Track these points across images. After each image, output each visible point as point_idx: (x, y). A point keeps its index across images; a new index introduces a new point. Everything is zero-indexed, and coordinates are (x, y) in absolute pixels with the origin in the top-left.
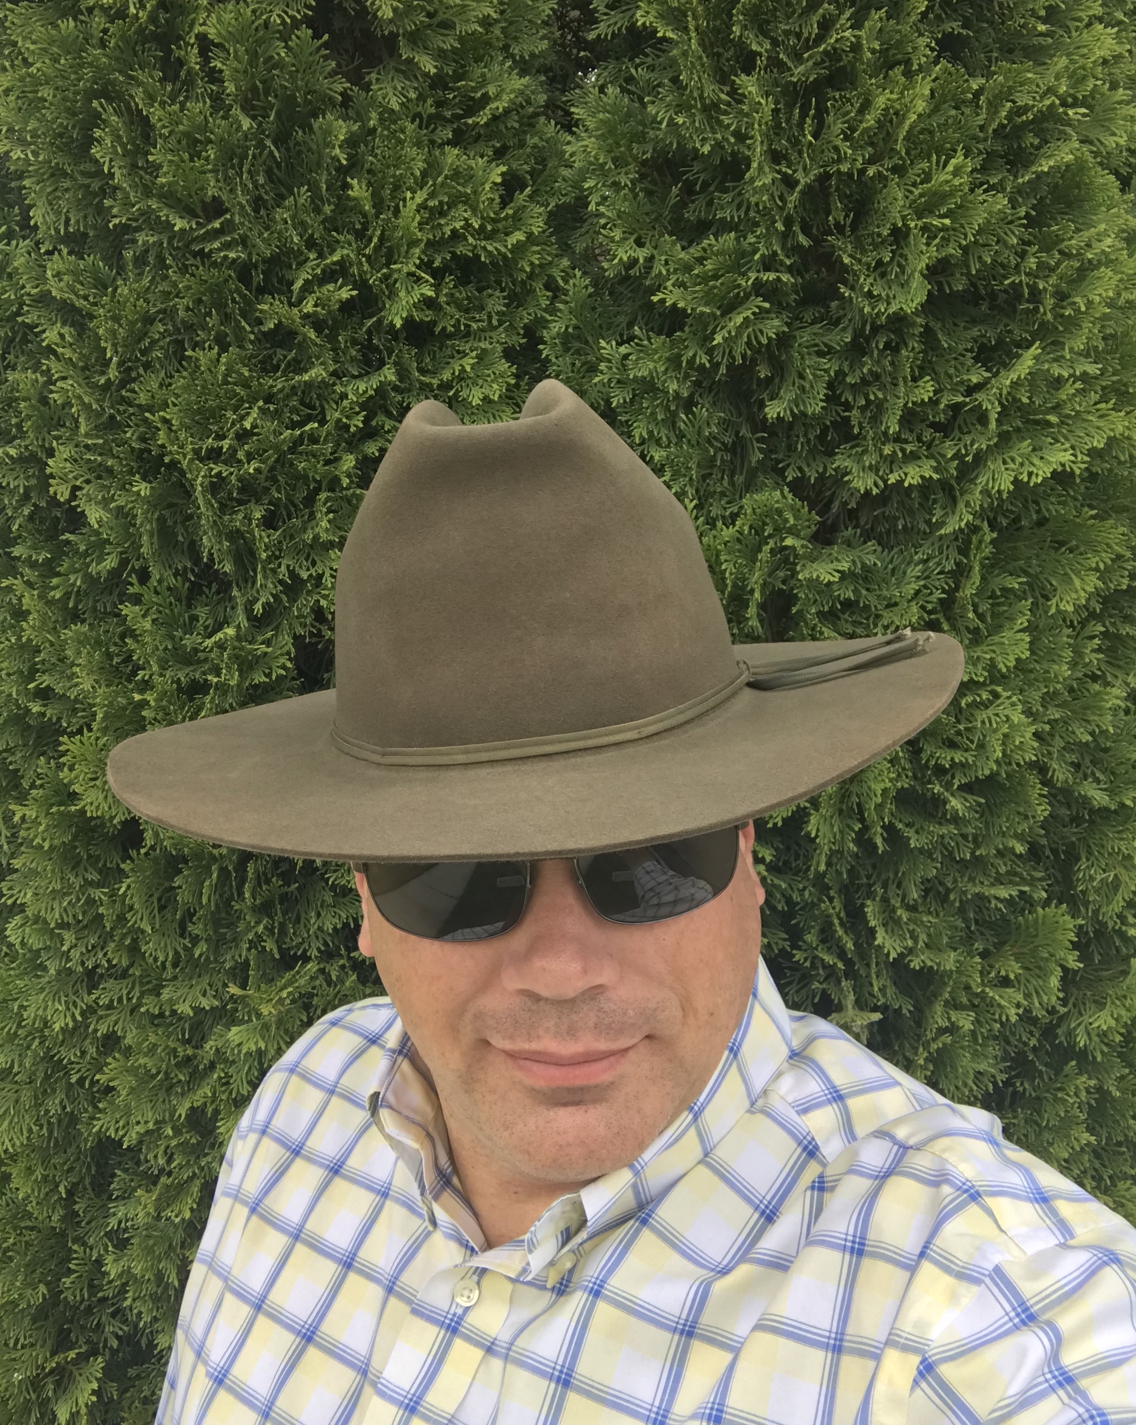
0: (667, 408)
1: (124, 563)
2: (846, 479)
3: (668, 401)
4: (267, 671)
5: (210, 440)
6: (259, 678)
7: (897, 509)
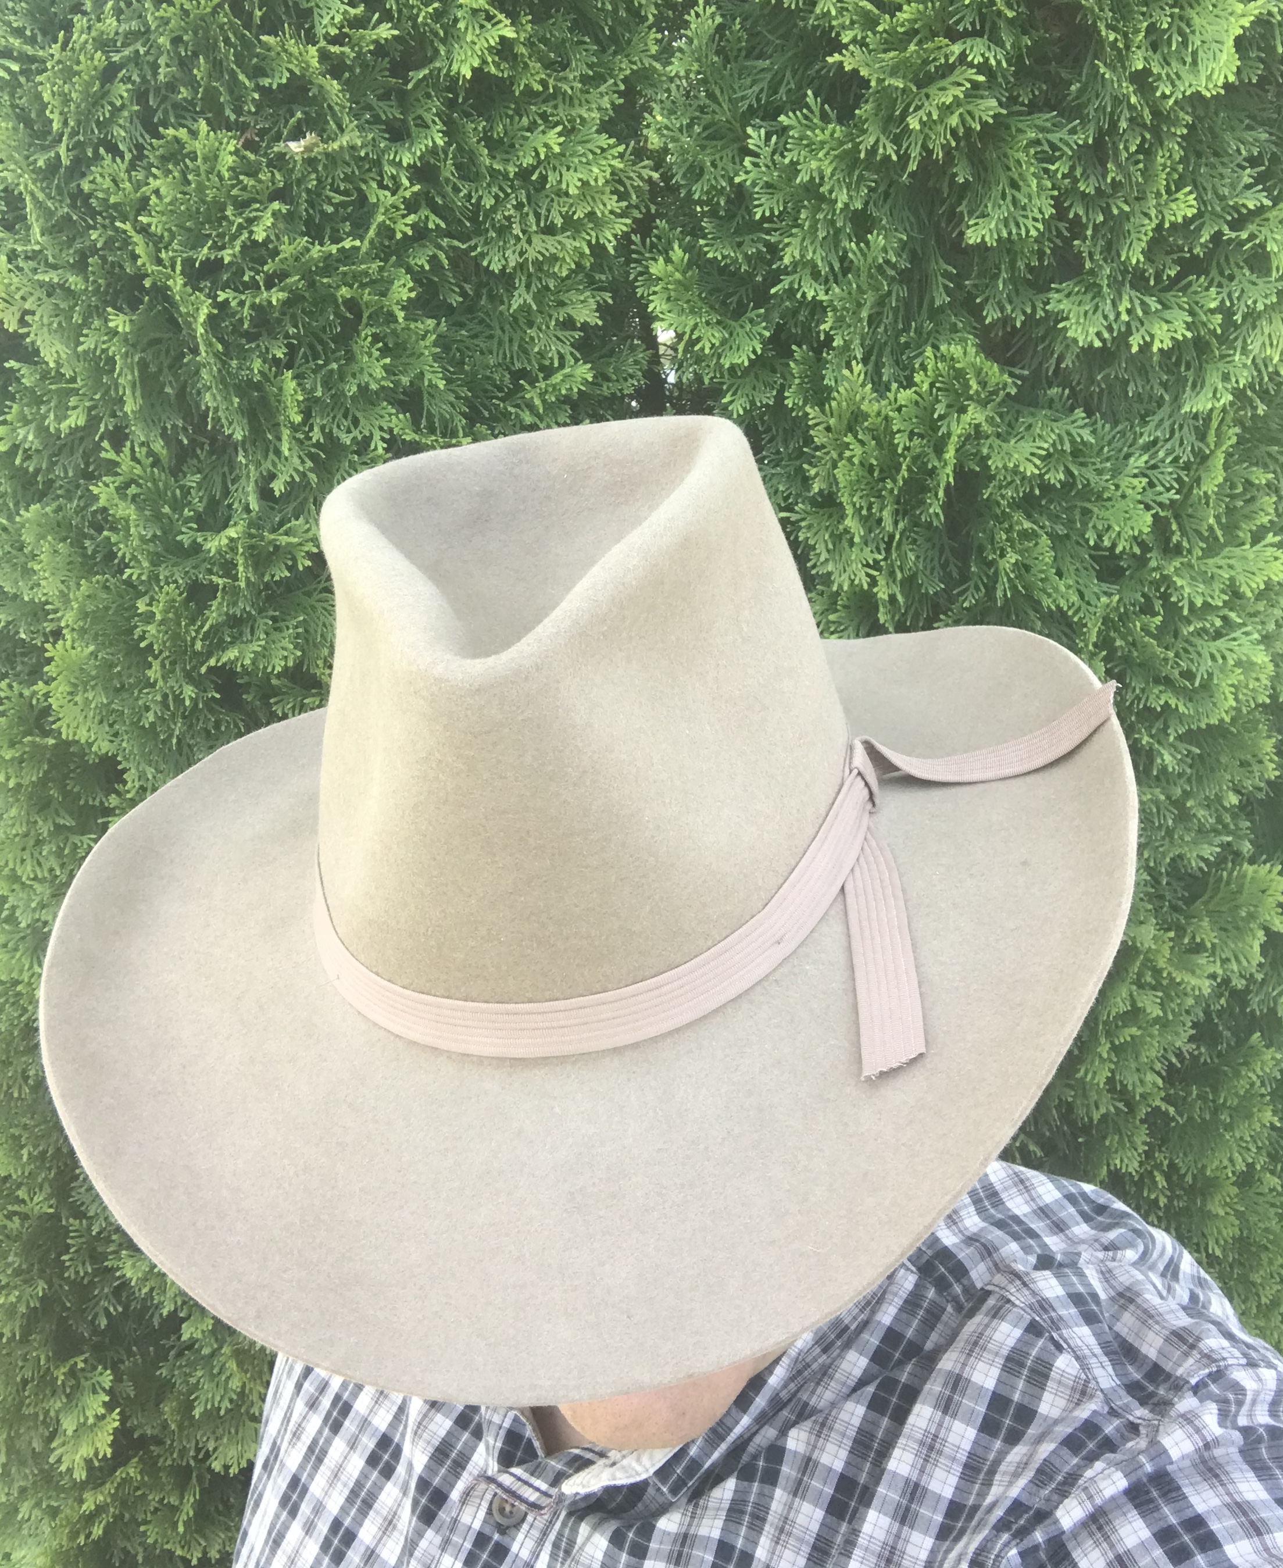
0: (832, 222)
1: (93, 422)
2: (1060, 326)
3: (834, 214)
4: (290, 563)
5: (205, 250)
6: (282, 573)
7: (1126, 369)
